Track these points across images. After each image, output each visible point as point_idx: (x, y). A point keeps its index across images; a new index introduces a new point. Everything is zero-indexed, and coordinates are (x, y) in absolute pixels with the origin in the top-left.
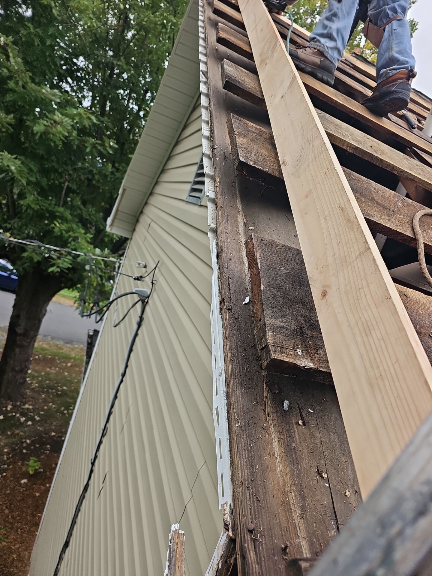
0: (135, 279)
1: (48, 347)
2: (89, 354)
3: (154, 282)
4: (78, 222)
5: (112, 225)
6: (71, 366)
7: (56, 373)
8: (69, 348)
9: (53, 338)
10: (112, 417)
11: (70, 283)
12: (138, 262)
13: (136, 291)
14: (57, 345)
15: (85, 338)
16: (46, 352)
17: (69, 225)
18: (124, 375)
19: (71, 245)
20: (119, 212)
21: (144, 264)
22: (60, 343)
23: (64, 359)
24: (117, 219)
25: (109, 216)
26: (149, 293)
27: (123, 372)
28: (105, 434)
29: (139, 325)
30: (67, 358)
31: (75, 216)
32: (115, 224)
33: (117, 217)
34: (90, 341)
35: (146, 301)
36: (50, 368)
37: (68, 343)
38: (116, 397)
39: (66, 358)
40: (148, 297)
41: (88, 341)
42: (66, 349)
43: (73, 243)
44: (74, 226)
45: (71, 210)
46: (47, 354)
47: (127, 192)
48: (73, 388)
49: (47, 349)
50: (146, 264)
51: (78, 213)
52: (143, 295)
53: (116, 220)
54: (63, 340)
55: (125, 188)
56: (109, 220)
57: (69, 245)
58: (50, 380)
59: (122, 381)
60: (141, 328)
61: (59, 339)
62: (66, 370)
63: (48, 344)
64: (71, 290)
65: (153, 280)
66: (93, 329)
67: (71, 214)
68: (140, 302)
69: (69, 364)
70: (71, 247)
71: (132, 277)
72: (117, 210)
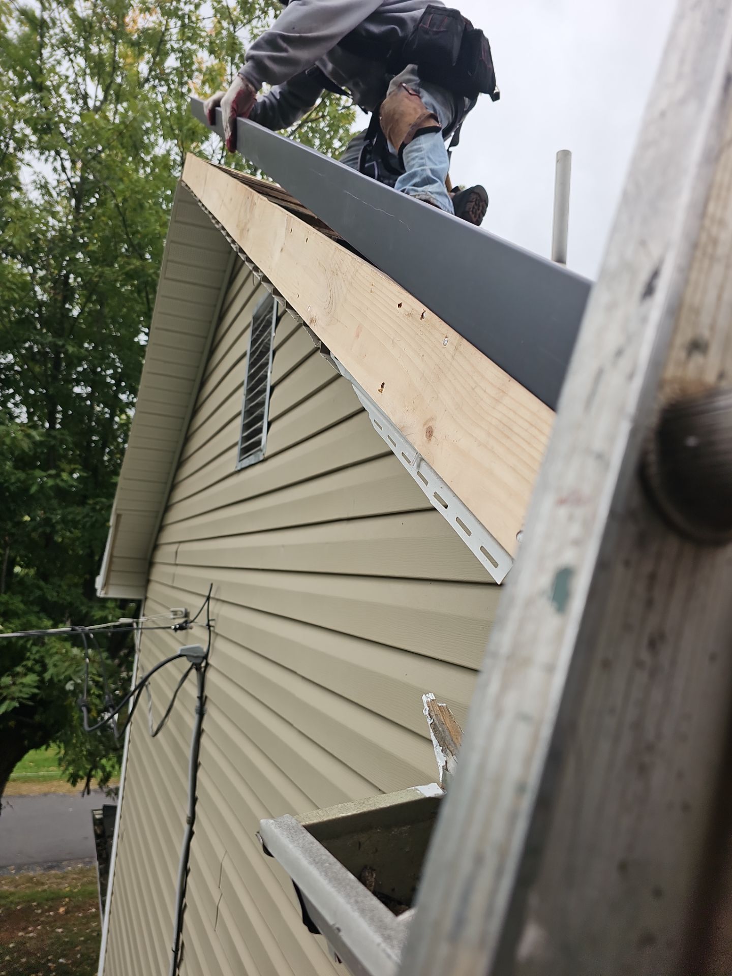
0: (176, 629)
1: (12, 889)
2: (104, 856)
3: (211, 623)
4: (38, 612)
5: (106, 584)
6: (67, 912)
7: (39, 935)
8: (55, 876)
9: (19, 868)
10: (187, 916)
11: (40, 734)
12: (172, 609)
13: (182, 650)
14: (30, 880)
15: (89, 831)
16: (11, 898)
17: (25, 620)
18: (192, 820)
19: (31, 653)
20: (114, 559)
21: (183, 610)
22: (36, 873)
23: (50, 903)
24: (113, 571)
25: (98, 574)
26: (205, 650)
27: (189, 815)
28: (181, 959)
29: (201, 713)
30: (55, 899)
31: (32, 603)
32: (111, 582)
33: (113, 568)
34: (99, 832)
35: (203, 665)
36: (24, 929)
37: (51, 868)
38: (186, 871)
39: (52, 899)
40: (206, 657)
41: (95, 831)
42: (52, 882)
43: (35, 649)
44: (33, 619)
45: (23, 594)
46: (11, 902)
47: (123, 520)
48: (79, 956)
49: (12, 894)
50: (186, 610)
51: (37, 595)
52: (195, 655)
53: (112, 574)
54: (40, 864)
55: (119, 512)
56: (99, 581)
57: (28, 654)
58: (28, 954)
59: (191, 834)
60: (206, 717)
61: (31, 865)
62: (58, 924)
63: (13, 882)
64: (44, 747)
65: (209, 621)
66: (101, 807)
67: (22, 601)
68: (194, 671)
69: (62, 910)
70: (32, 657)
71: (170, 628)
72: (111, 556)
